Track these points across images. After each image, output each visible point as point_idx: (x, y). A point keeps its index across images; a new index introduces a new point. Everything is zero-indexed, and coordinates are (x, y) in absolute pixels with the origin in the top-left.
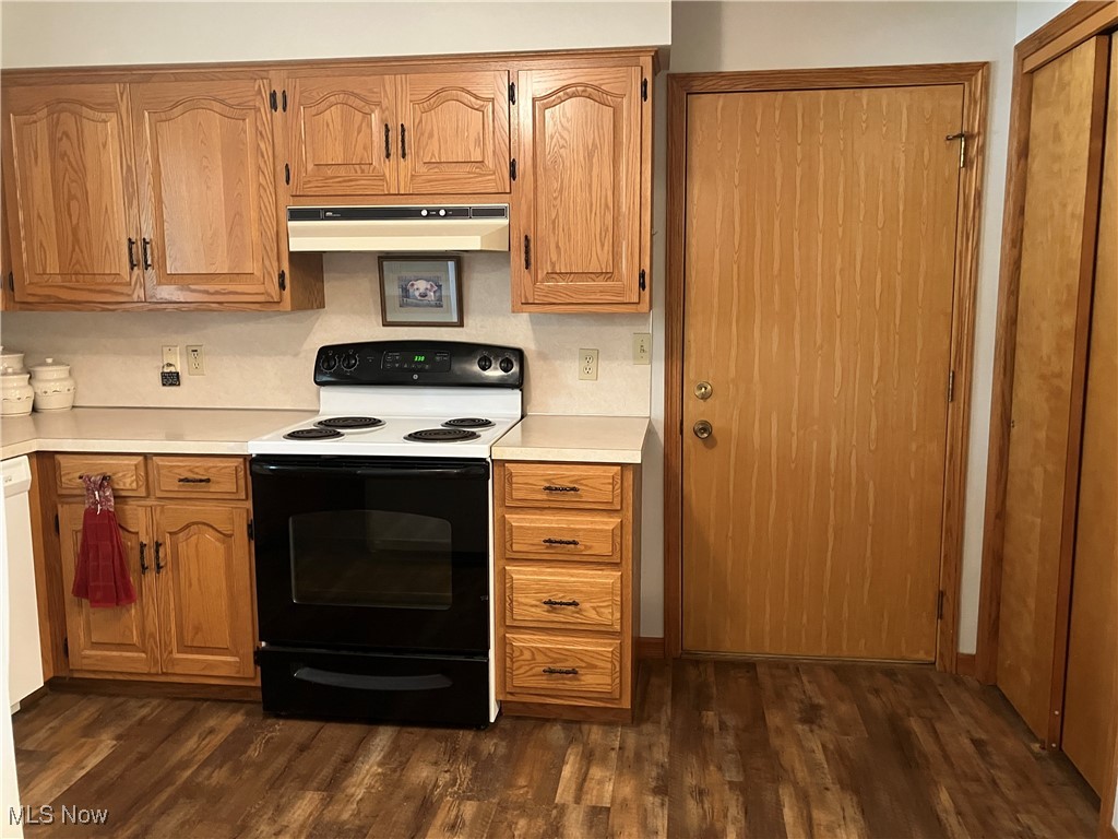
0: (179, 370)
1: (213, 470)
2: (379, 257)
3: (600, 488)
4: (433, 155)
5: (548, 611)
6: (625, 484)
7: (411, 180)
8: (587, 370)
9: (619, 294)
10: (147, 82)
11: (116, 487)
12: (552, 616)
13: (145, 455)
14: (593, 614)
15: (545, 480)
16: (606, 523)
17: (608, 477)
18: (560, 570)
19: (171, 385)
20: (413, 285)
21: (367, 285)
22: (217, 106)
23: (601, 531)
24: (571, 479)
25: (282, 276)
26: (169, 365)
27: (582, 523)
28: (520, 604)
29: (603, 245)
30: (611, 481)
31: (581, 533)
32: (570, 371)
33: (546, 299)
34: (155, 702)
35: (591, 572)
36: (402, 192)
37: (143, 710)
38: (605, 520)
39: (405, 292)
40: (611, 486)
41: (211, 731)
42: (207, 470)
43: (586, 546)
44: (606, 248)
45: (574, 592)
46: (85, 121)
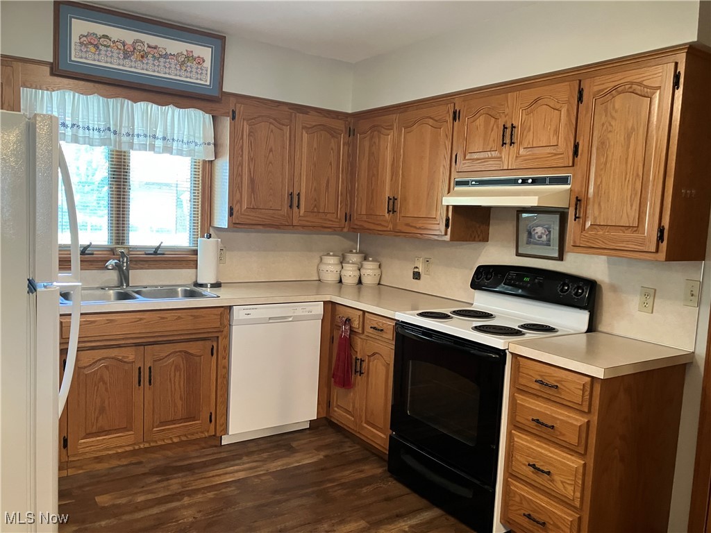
0: (420, 271)
1: (385, 325)
2: (517, 211)
3: (574, 391)
4: (529, 143)
5: (533, 472)
6: (594, 393)
7: (516, 160)
8: (645, 304)
9: (642, 244)
10: (406, 111)
11: (353, 326)
12: (535, 477)
13: (364, 312)
14: (560, 486)
15: (540, 375)
16: (577, 420)
17: (579, 384)
18: (544, 445)
19: (416, 279)
20: (534, 230)
21: (510, 228)
22: (431, 122)
23: (572, 424)
24: (555, 378)
25: (447, 220)
26: (417, 268)
27: (561, 414)
28: (517, 460)
29: (632, 206)
30: (582, 387)
31: (558, 422)
32: (633, 303)
33: (587, 244)
34: (358, 447)
35: (565, 455)
36: (510, 168)
37: (348, 448)
38: (577, 417)
39: (530, 234)
40: (581, 392)
41: (361, 471)
42: (383, 324)
43: (561, 433)
44: (634, 207)
45: (550, 464)
46: (382, 135)
